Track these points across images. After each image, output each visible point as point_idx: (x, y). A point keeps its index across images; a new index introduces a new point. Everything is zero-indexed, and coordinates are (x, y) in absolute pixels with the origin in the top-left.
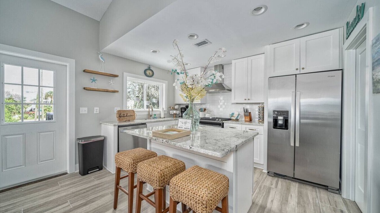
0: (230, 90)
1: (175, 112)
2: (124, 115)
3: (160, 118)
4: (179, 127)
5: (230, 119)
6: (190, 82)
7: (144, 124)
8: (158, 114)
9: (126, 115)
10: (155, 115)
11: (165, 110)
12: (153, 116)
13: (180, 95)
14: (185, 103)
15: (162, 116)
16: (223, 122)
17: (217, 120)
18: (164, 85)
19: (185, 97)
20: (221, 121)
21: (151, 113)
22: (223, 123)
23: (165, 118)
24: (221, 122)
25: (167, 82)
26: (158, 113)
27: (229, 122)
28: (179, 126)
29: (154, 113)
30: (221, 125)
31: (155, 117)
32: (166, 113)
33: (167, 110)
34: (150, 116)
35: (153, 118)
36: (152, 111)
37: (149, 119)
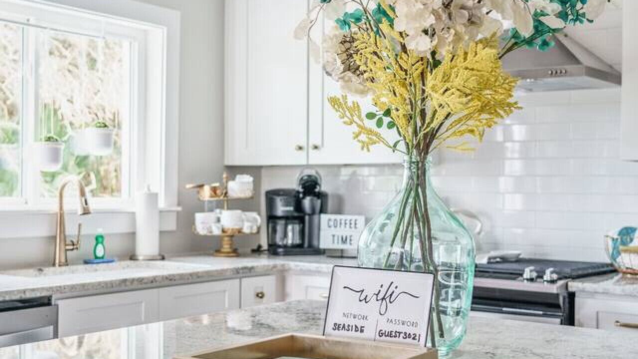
0: (611, 75)
1: (229, 219)
3: (133, 257)
4: (337, 327)
5: (606, 271)
6: (420, 15)
7: (44, 302)
8: (122, 235)
10: (99, 239)
11: (162, 204)
12: (86, 247)
13: (334, 101)
14: (300, 159)
15: (147, 245)
16: (574, 286)
17: (528, 272)
18: (158, 37)
19: (371, 116)
20: (553, 282)
21: (71, 230)
22: (572, 296)
23: (163, 258)
24: (553, 289)
25: (175, 16)
26: (120, 227)
27: (608, 284)
28: (335, 317)
29: (91, 228)
30: (557, 306)
31: (100, 252)
32: (171, 225)
33: (179, 209)
34: (68, 250)
35: (86, 262)
36: (86, 212)
37: (60, 266)
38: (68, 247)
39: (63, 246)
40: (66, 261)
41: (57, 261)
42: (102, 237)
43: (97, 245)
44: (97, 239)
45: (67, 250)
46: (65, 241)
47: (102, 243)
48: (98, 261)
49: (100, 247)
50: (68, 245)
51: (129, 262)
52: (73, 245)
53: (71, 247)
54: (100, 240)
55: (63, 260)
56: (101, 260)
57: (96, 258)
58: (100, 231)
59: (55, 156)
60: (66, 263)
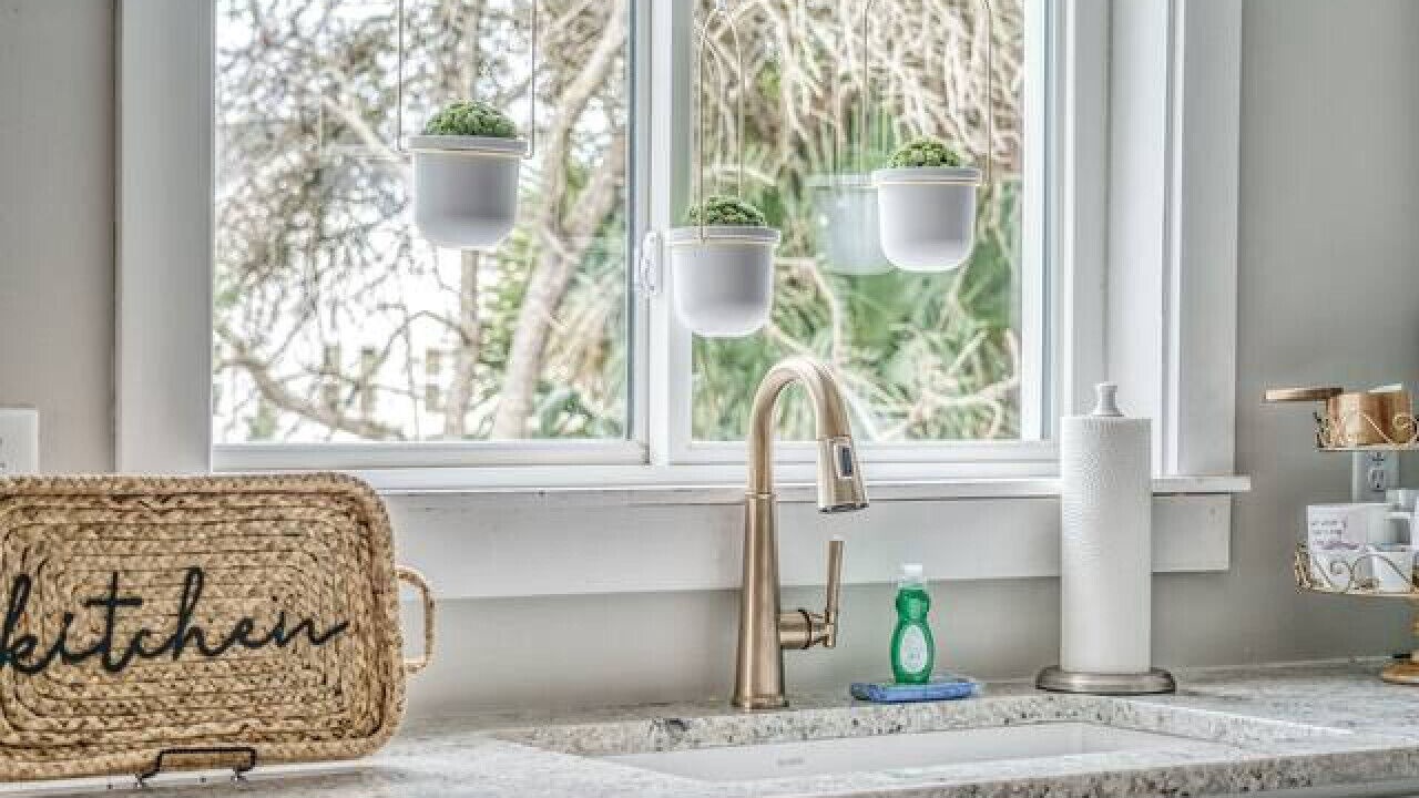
2: (111, 603)
3: (1048, 678)
9: (158, 616)
10: (910, 604)
11: (1167, 464)
12: (858, 638)
21: (801, 567)
23: (1170, 689)
29: (882, 561)
31: (914, 654)
32: (1208, 549)
33: (1243, 485)
34: (792, 646)
35: (861, 696)
36: (847, 501)
37: (756, 707)
38: (785, 636)
39: (768, 633)
40: (782, 690)
41: (748, 691)
42: (922, 596)
43: (901, 626)
44: (900, 604)
45: (782, 647)
46: (778, 611)
47: (922, 620)
48: (904, 691)
49: (913, 636)
50: (787, 627)
51: (1030, 700)
52: (809, 626)
53: (801, 636)
54: (914, 606)
55: (770, 686)
56: (916, 690)
57: (902, 678)
58: (913, 572)
59: (743, 284)
60: (783, 699)
